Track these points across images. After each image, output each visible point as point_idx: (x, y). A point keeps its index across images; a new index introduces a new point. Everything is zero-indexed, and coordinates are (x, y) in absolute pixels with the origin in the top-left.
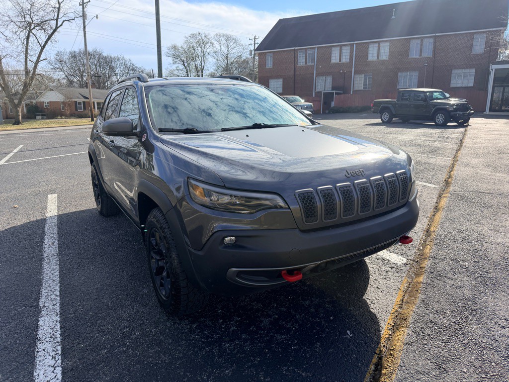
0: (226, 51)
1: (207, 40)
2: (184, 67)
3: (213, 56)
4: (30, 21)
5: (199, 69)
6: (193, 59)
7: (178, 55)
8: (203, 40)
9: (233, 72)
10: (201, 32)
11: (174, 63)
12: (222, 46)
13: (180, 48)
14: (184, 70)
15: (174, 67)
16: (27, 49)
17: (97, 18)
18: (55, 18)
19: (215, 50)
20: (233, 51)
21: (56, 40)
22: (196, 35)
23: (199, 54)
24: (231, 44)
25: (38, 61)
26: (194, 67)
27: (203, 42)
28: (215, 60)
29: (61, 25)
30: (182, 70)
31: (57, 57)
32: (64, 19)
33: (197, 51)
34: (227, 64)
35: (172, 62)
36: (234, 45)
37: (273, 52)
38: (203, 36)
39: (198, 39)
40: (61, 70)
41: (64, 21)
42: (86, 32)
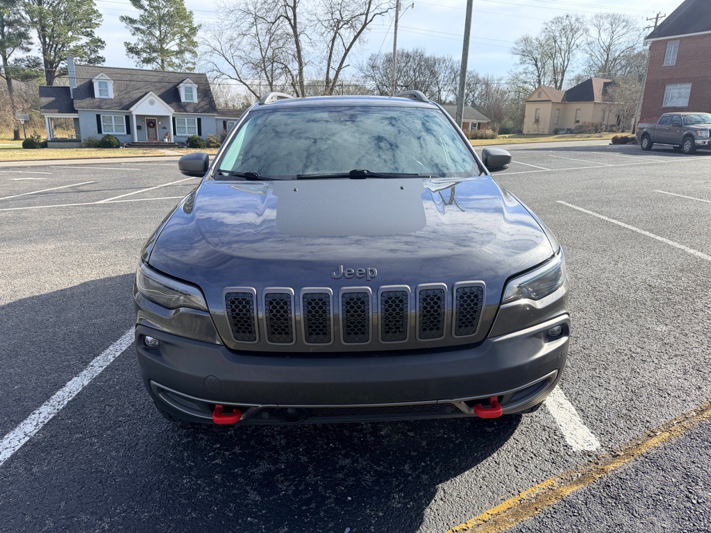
0: (609, 40)
1: (578, 25)
2: (536, 68)
3: (584, 50)
4: (339, 17)
5: (559, 70)
6: (552, 56)
7: (530, 52)
8: (572, 25)
9: (615, 74)
10: (570, 14)
11: (521, 63)
12: (602, 33)
13: (534, 41)
14: (536, 72)
15: (521, 68)
16: (331, 53)
17: (413, 7)
18: (366, 12)
19: (590, 39)
20: (621, 40)
21: (366, 40)
22: (562, 18)
23: (563, 47)
24: (619, 29)
25: (340, 68)
26: (551, 68)
27: (572, 29)
28: (588, 56)
29: (371, 20)
30: (533, 73)
31: (370, 61)
32: (376, 12)
33: (559, 43)
34: (607, 61)
35: (519, 62)
36: (625, 30)
37: (680, 38)
38: (573, 20)
39: (564, 24)
40: (373, 77)
41: (375, 15)
42: (398, 28)
